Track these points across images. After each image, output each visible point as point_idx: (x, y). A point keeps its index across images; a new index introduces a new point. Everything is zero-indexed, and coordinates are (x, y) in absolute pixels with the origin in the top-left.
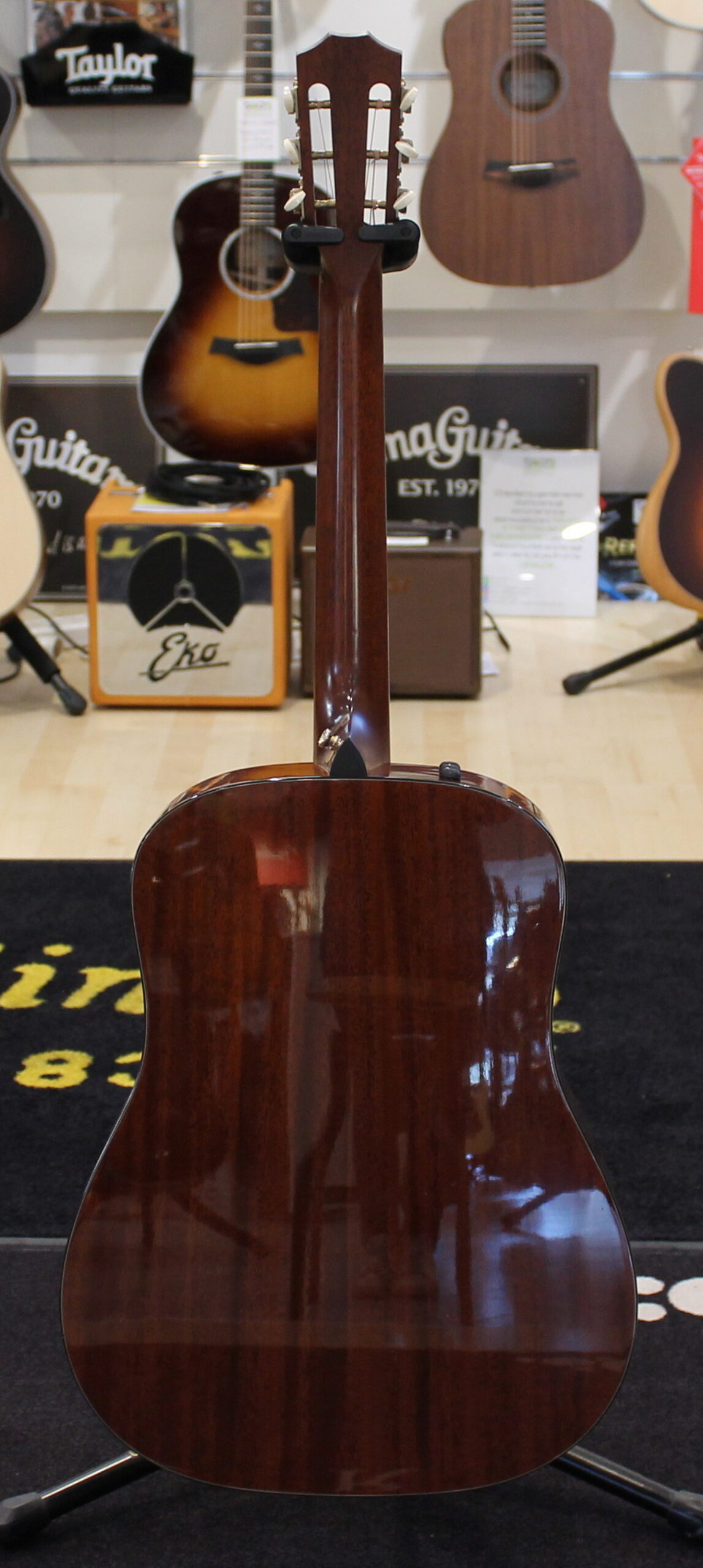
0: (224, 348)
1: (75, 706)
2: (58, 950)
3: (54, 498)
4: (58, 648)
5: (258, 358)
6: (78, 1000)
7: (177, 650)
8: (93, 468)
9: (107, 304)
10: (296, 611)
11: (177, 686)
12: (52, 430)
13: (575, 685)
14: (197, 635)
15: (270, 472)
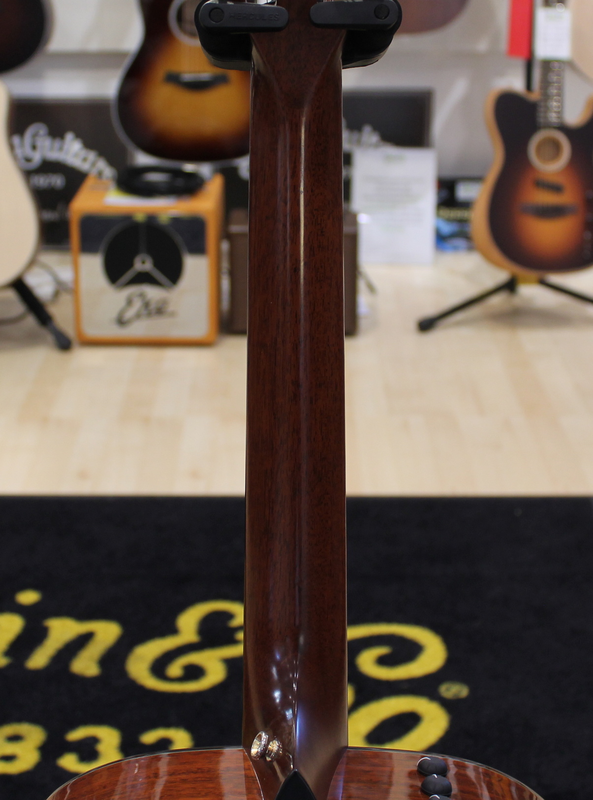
0: (174, 79)
1: (64, 344)
2: (28, 597)
3: (57, 181)
4: (56, 294)
5: (198, 86)
6: (39, 659)
7: (137, 305)
8: (85, 160)
9: (94, 45)
10: (225, 265)
11: (139, 329)
12: (57, 133)
13: (426, 325)
14: (152, 293)
15: (205, 169)
